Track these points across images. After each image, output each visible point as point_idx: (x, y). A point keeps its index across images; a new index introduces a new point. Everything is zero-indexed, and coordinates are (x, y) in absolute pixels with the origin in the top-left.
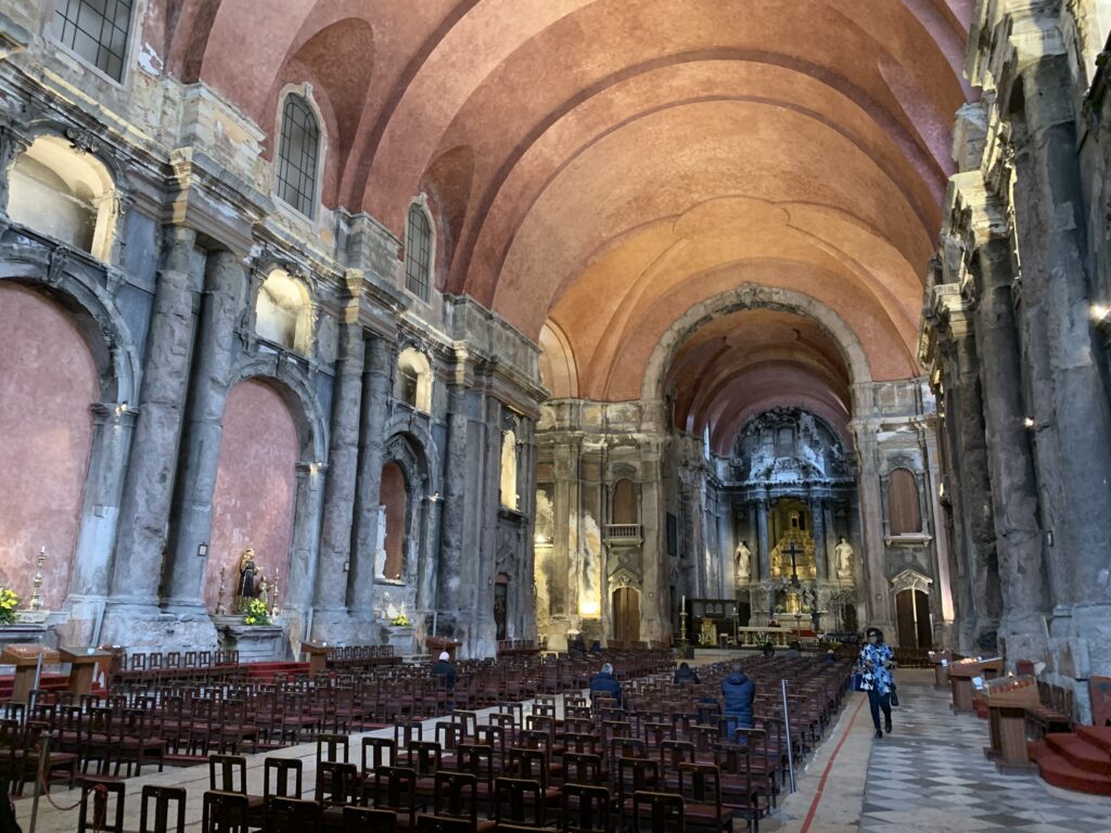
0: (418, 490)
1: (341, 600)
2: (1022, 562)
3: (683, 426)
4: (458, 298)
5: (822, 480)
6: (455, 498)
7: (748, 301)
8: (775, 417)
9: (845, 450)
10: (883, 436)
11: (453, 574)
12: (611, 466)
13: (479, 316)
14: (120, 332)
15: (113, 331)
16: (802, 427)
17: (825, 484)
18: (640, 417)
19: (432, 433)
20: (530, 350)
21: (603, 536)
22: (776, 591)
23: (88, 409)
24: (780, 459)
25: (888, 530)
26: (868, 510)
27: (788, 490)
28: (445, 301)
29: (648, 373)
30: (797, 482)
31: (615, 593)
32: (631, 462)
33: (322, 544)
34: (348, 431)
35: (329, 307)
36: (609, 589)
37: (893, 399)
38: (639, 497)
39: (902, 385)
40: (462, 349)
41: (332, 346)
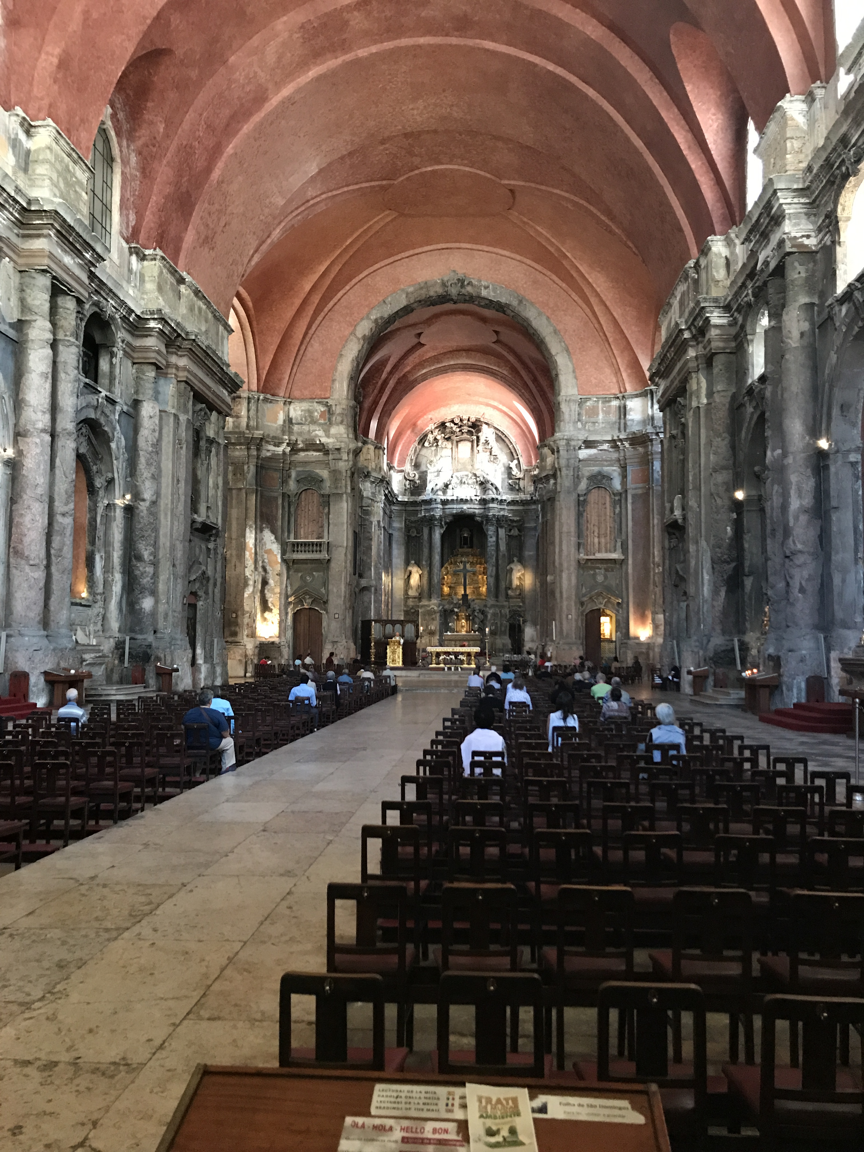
0: (101, 493)
1: (39, 623)
2: (803, 583)
3: (366, 432)
4: (147, 252)
5: (499, 498)
6: (147, 504)
7: (454, 293)
8: (455, 428)
9: (524, 467)
10: (584, 453)
11: (147, 593)
13: (170, 279)
16: (482, 440)
17: (501, 502)
18: (329, 419)
19: (119, 421)
20: (221, 328)
21: (283, 553)
22: (446, 610)
24: (459, 474)
25: (582, 550)
26: (565, 529)
27: (465, 507)
28: (131, 254)
29: (340, 368)
30: (474, 498)
31: (295, 615)
32: (317, 471)
33: (11, 555)
34: (40, 414)
35: (8, 246)
36: (289, 610)
37: (598, 414)
38: (326, 510)
39: (606, 400)
40: (154, 319)
41: (12, 299)
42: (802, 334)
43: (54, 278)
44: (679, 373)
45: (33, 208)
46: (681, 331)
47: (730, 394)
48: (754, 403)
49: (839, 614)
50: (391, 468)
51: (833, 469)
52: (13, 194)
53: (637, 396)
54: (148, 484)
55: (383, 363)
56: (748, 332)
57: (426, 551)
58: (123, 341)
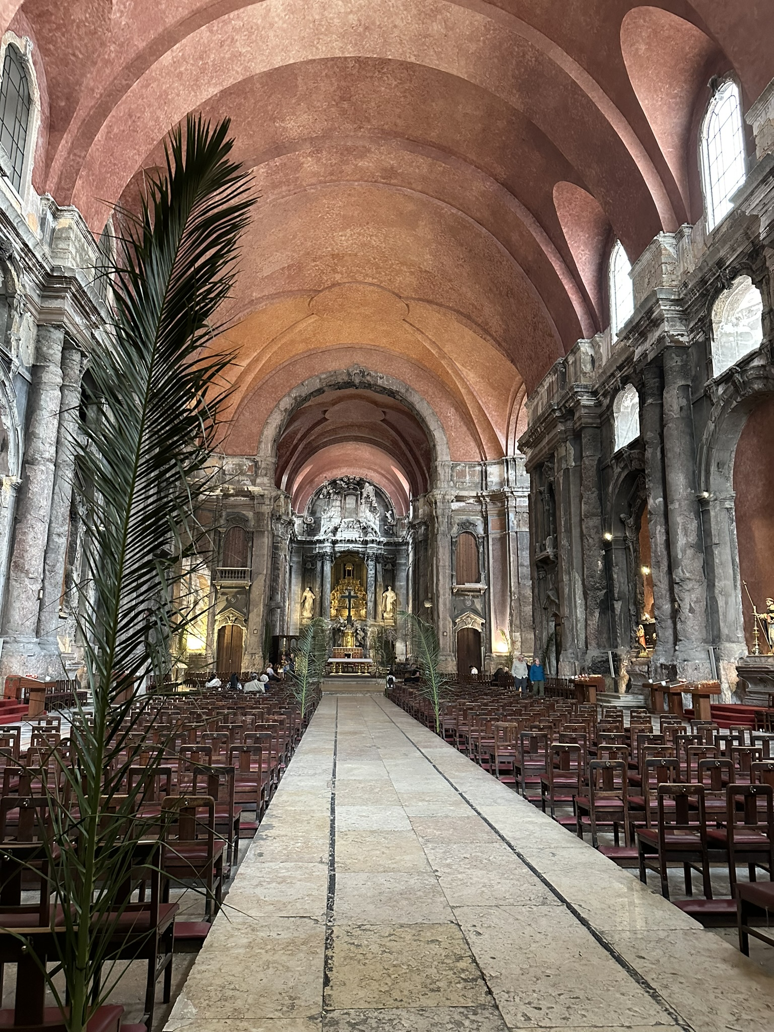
1: (33, 631)
2: (692, 605)
3: (280, 485)
5: (377, 539)
7: (357, 381)
8: (343, 485)
9: (396, 517)
10: (455, 506)
16: (365, 495)
17: (379, 543)
18: (256, 472)
21: (213, 579)
22: (334, 629)
24: (346, 520)
25: (454, 580)
26: (441, 564)
27: (351, 546)
29: (265, 433)
30: (358, 539)
31: (219, 630)
32: (244, 512)
33: (12, 568)
34: (47, 445)
35: (31, 303)
36: (215, 627)
37: (466, 476)
38: (250, 544)
39: (472, 466)
41: (30, 348)
42: (681, 408)
43: (67, 333)
44: (548, 443)
45: (55, 274)
46: (554, 410)
47: (597, 458)
48: (622, 465)
49: (725, 631)
50: (293, 514)
51: (712, 513)
52: (40, 260)
53: (495, 464)
55: (295, 433)
56: (615, 410)
57: (319, 580)
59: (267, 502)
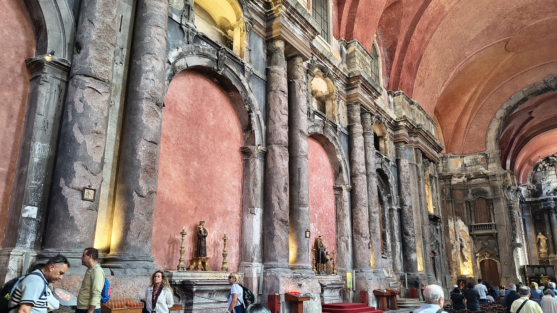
0: (386, 204)
3: (505, 167)
4: (395, 93)
6: (408, 207)
7: (553, 85)
8: (555, 159)
11: (412, 251)
12: (470, 191)
13: (407, 103)
14: (253, 103)
15: (249, 102)
18: (487, 161)
19: (391, 170)
20: (430, 123)
21: (470, 231)
23: (239, 151)
28: (389, 95)
29: (489, 135)
31: (481, 263)
32: (483, 188)
33: (354, 233)
34: (361, 166)
35: (342, 95)
36: (477, 261)
38: (491, 207)
40: (402, 121)
41: (345, 118)
43: (361, 105)
45: (351, 77)
50: (519, 185)
52: (342, 71)
54: (407, 198)
55: (510, 131)
57: (548, 227)
58: (389, 133)
59: (498, 179)
